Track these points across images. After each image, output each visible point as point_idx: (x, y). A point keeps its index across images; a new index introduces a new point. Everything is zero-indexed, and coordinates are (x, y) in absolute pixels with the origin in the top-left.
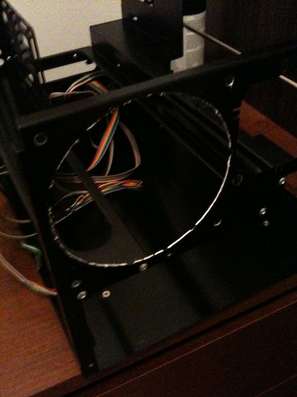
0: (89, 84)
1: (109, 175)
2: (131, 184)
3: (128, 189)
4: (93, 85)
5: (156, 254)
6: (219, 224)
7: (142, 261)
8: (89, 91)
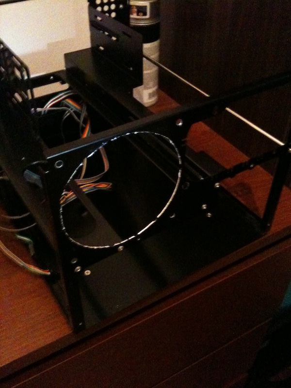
0: (64, 101)
1: (83, 178)
2: (103, 186)
3: (100, 190)
4: (67, 102)
5: (130, 239)
6: (173, 217)
7: (120, 244)
8: (64, 108)
